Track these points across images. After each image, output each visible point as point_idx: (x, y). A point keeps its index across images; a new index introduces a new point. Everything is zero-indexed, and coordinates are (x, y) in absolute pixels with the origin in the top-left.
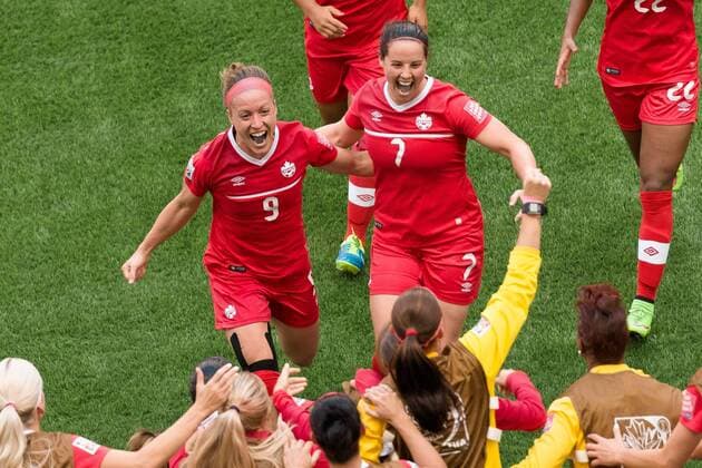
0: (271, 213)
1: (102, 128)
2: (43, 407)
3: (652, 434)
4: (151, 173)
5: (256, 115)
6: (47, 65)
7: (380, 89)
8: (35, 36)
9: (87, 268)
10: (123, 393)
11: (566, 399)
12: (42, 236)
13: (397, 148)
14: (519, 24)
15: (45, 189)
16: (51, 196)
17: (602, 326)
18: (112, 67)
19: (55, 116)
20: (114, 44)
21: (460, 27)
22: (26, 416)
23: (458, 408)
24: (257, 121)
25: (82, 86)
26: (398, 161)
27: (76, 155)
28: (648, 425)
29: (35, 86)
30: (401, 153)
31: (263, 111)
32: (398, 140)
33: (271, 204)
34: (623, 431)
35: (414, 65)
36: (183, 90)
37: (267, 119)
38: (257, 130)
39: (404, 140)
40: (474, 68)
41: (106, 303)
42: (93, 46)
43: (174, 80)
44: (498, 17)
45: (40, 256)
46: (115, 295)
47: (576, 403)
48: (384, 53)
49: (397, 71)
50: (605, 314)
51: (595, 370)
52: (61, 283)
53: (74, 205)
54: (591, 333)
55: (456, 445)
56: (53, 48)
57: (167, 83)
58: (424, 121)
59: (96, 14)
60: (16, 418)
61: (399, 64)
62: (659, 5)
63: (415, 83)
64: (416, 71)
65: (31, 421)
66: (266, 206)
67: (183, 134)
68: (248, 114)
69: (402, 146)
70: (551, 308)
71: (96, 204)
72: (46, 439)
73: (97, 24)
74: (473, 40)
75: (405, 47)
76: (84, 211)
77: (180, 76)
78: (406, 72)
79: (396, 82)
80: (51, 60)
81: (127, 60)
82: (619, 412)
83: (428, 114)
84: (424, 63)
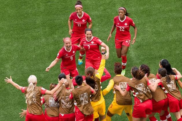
0: (71, 59)
1: (43, 40)
2: (37, 82)
3: (125, 85)
4: (50, 47)
5: (68, 44)
6: (35, 31)
7: (85, 39)
8: (33, 26)
9: (41, 61)
10: (46, 80)
11: (112, 80)
12: (34, 56)
13: (88, 47)
14: (106, 24)
15: (34, 49)
16: (36, 50)
17: (118, 69)
18: (45, 31)
19: (36, 38)
20: (45, 27)
21: (97, 25)
22: (34, 84)
23: (96, 84)
24: (68, 45)
25: (40, 34)
26: (89, 49)
27: (39, 44)
28: (125, 84)
29: (33, 34)
30: (89, 47)
31: (69, 43)
32: (88, 46)
33: (72, 58)
34: (121, 85)
35: (90, 35)
36: (55, 34)
37: (70, 44)
38: (68, 46)
39: (90, 45)
40: (100, 31)
41: (44, 66)
42: (42, 28)
43: (54, 33)
44: (103, 23)
45: (34, 59)
46: (45, 65)
47: (114, 80)
48: (86, 33)
49: (88, 36)
50: (119, 67)
51: (117, 75)
52: (37, 64)
53: (39, 52)
54: (116, 70)
55: (96, 90)
56: (36, 28)
57: (53, 33)
58: (92, 42)
59: (42, 23)
60: (32, 84)
61: (88, 35)
62: (123, 30)
63: (90, 37)
64: (90, 36)
65: (35, 85)
66: (71, 58)
67: (55, 41)
68: (67, 44)
69: (89, 46)
70: (111, 67)
71: (42, 51)
72: (37, 87)
73: (42, 24)
74: (99, 27)
75: (89, 32)
76: (40, 53)
77: (55, 32)
78: (89, 36)
79: (88, 38)
80: (35, 30)
81: (47, 29)
82: (120, 82)
83: (93, 41)
84: (92, 34)
